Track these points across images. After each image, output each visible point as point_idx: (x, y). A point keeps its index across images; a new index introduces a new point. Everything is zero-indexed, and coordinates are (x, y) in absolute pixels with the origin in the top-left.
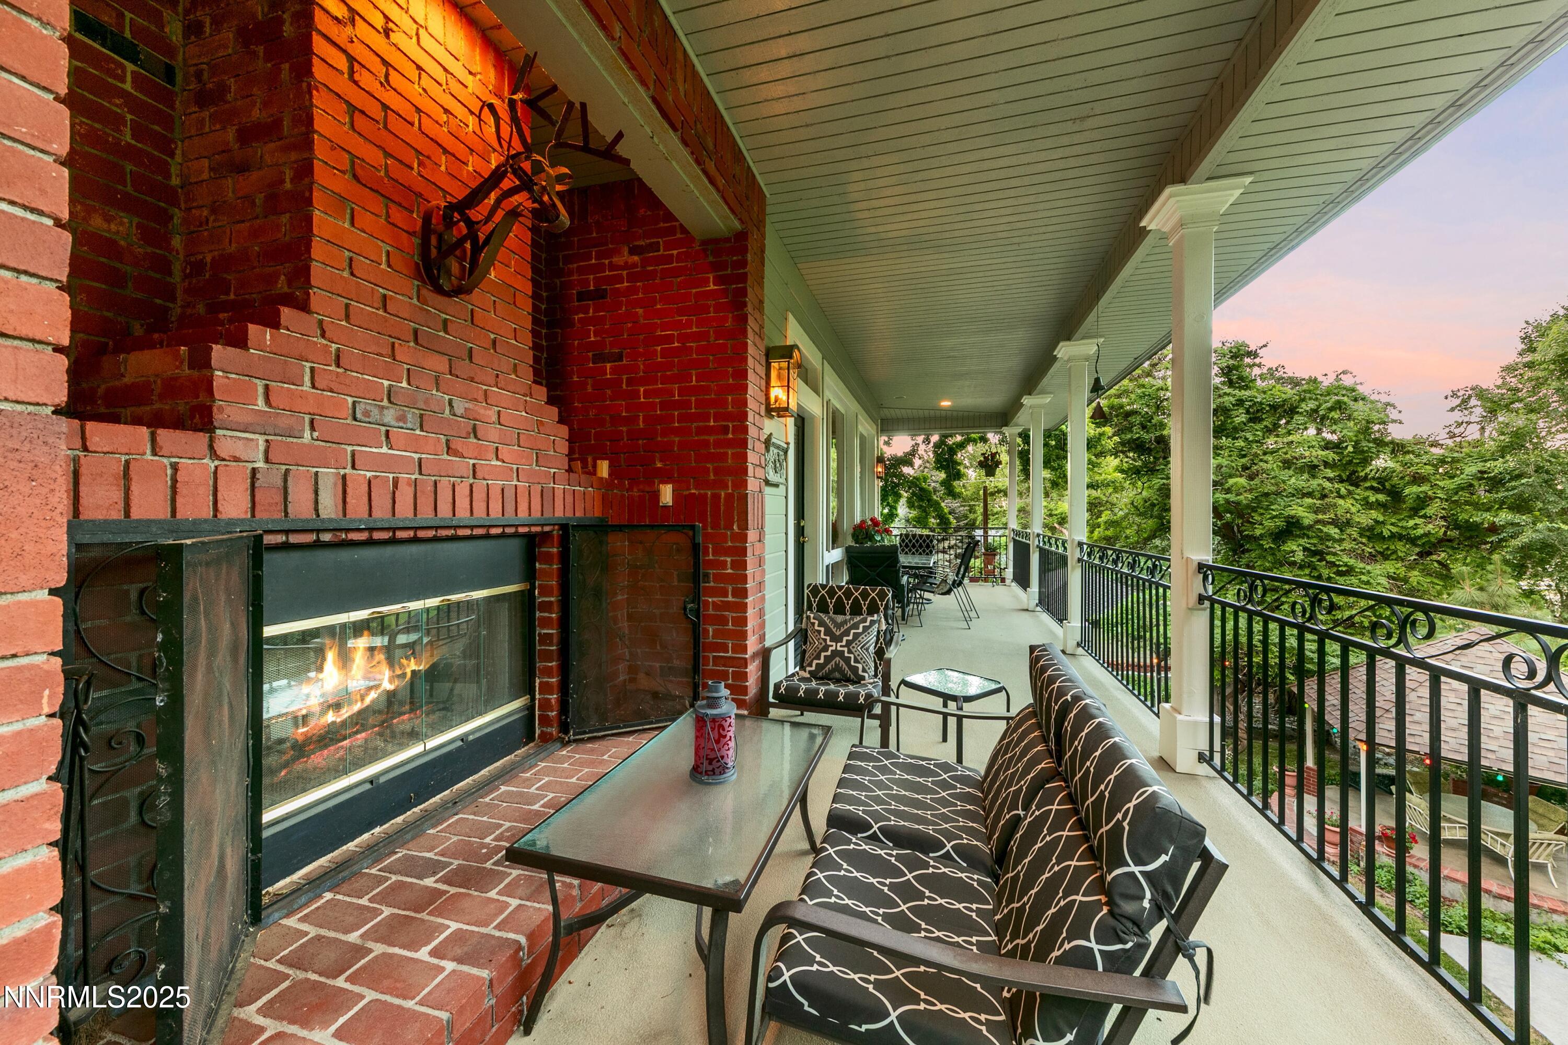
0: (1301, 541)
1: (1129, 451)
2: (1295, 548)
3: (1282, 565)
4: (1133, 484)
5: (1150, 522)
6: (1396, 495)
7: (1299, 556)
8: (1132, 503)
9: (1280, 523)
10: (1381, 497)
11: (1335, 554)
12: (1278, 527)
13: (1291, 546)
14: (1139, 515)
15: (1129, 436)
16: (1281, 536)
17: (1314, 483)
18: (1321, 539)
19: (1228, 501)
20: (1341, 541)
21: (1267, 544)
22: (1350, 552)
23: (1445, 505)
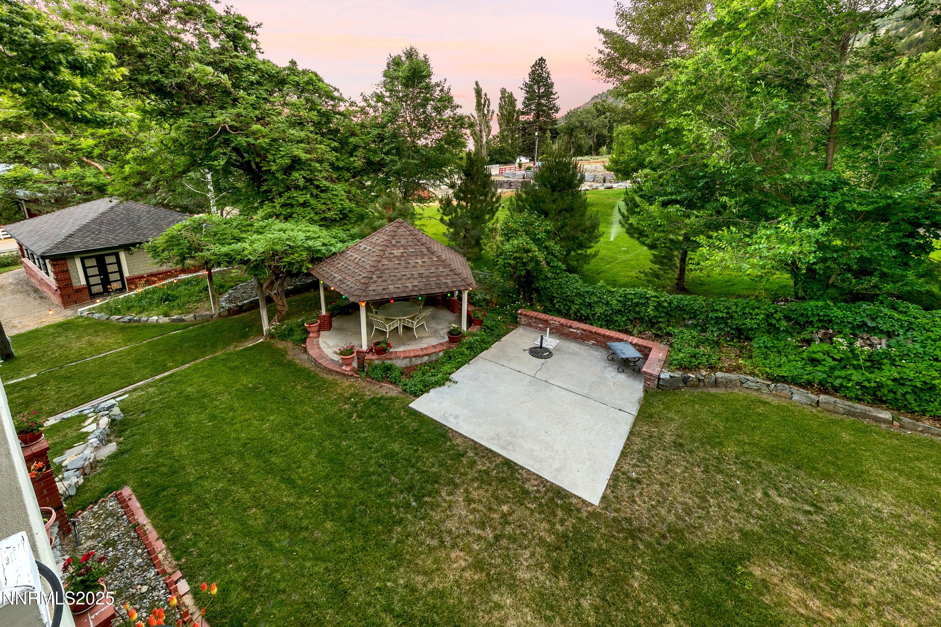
0: (302, 172)
1: (150, 93)
2: (297, 176)
3: (290, 189)
4: (160, 125)
5: (183, 158)
6: (344, 143)
7: (301, 182)
8: (162, 142)
9: (288, 161)
10: (336, 144)
11: (318, 180)
12: (287, 164)
13: (296, 175)
14: (171, 153)
15: (146, 77)
16: (288, 170)
17: (303, 134)
18: (311, 171)
19: (249, 144)
20: (321, 171)
21: (280, 176)
22: (326, 179)
23: (364, 151)
